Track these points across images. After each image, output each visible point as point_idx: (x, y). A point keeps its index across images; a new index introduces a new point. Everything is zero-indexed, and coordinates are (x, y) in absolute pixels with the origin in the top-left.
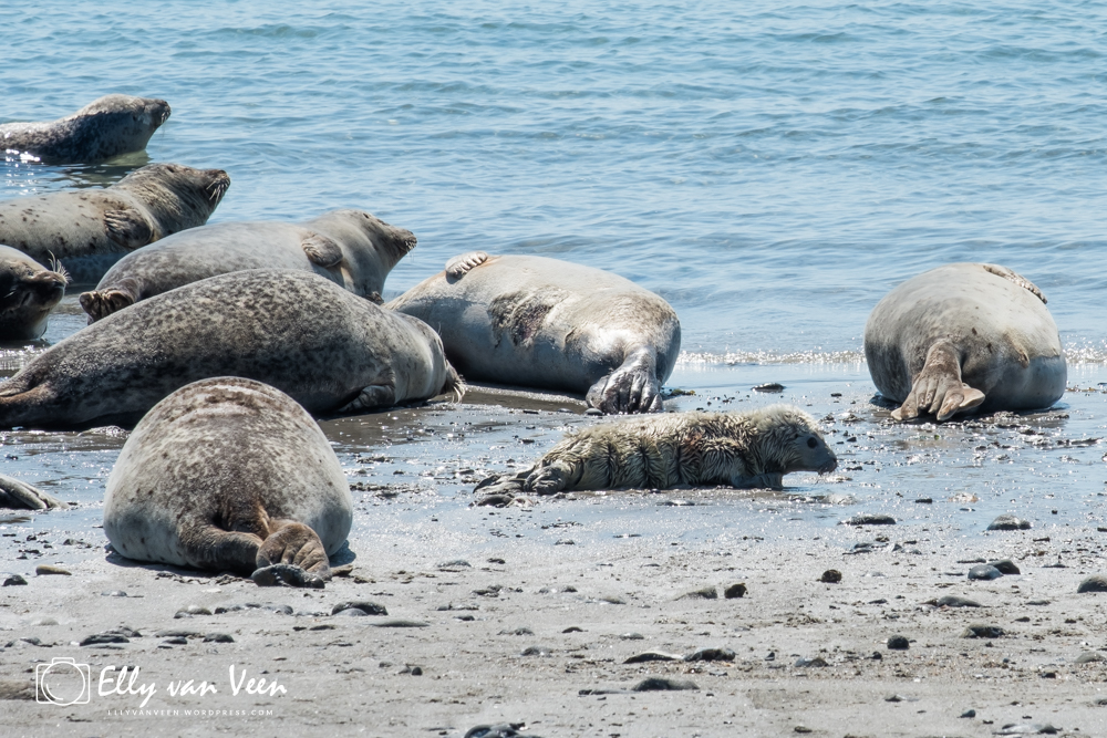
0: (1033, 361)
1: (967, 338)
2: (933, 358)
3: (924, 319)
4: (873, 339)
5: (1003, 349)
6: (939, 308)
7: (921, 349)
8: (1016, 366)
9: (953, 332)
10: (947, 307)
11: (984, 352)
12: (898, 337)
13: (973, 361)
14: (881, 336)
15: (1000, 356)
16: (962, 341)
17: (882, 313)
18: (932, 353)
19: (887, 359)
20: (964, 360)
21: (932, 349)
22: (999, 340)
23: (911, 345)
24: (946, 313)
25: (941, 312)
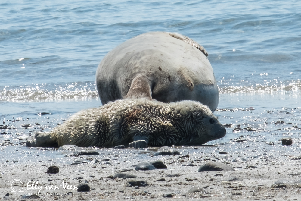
0: (196, 86)
1: (156, 72)
2: (135, 84)
3: (130, 62)
4: (101, 78)
5: (178, 79)
6: (139, 55)
7: (128, 81)
8: (186, 89)
9: (147, 69)
10: (144, 55)
11: (166, 81)
12: (115, 75)
13: (159, 87)
14: (105, 75)
15: (176, 83)
16: (153, 75)
17: (105, 62)
18: (134, 82)
19: (109, 89)
20: (153, 86)
21: (134, 80)
22: (175, 74)
23: (123, 78)
24: (143, 58)
25: (140, 58)
